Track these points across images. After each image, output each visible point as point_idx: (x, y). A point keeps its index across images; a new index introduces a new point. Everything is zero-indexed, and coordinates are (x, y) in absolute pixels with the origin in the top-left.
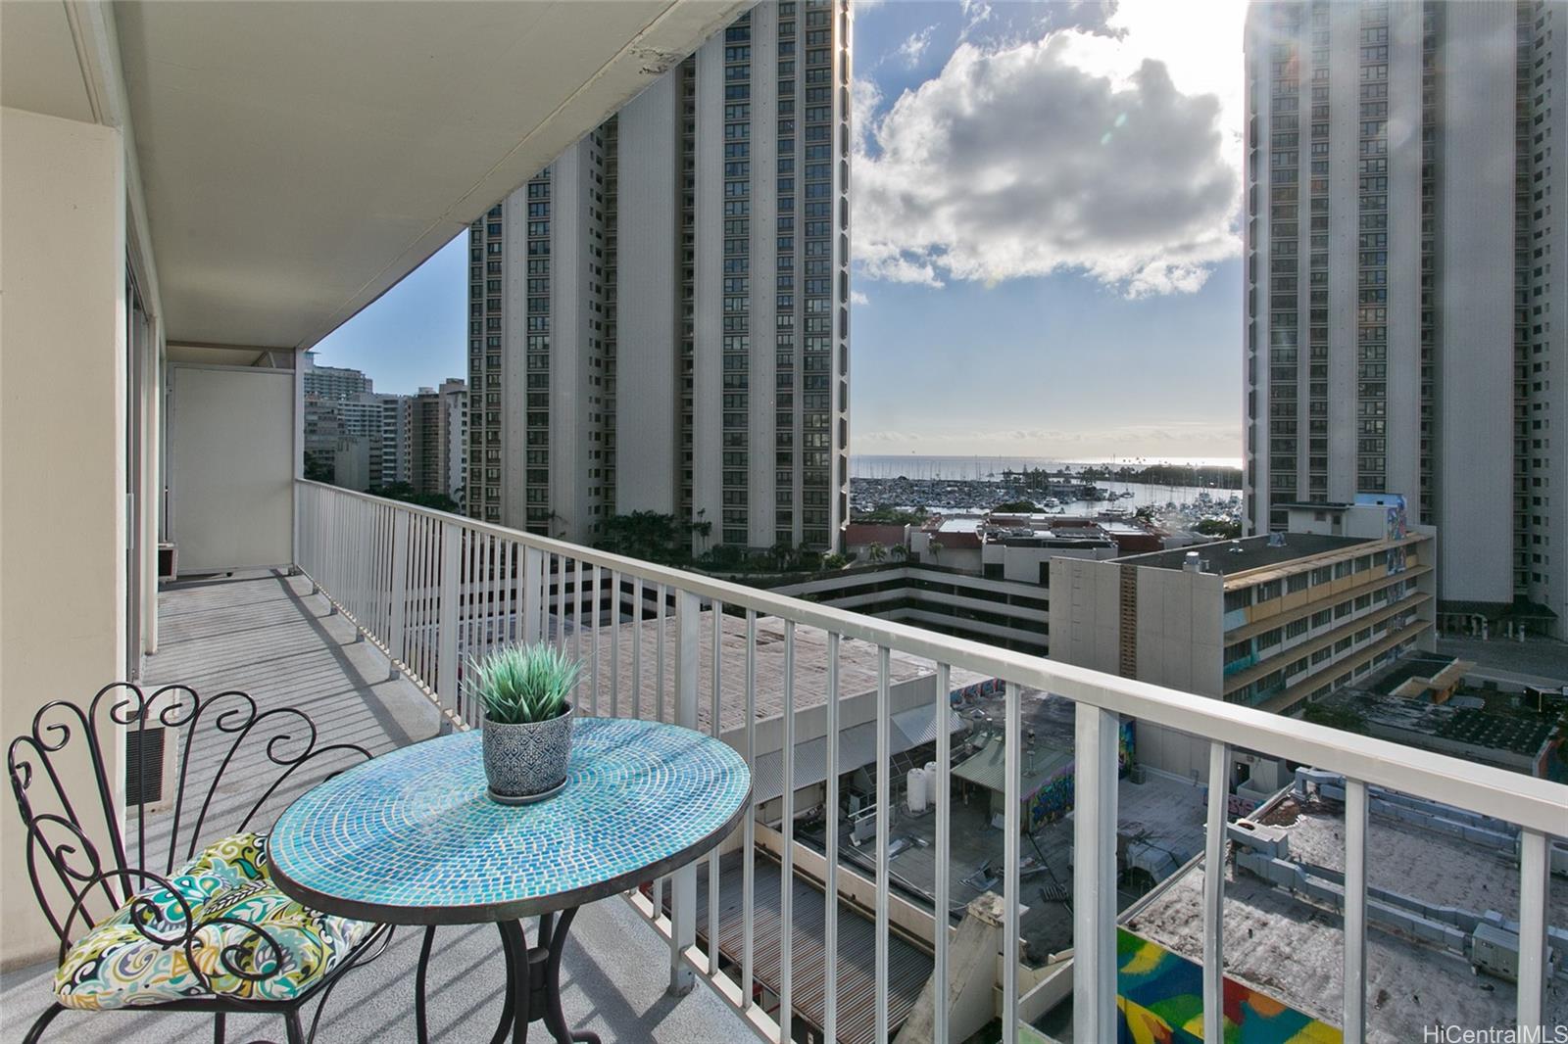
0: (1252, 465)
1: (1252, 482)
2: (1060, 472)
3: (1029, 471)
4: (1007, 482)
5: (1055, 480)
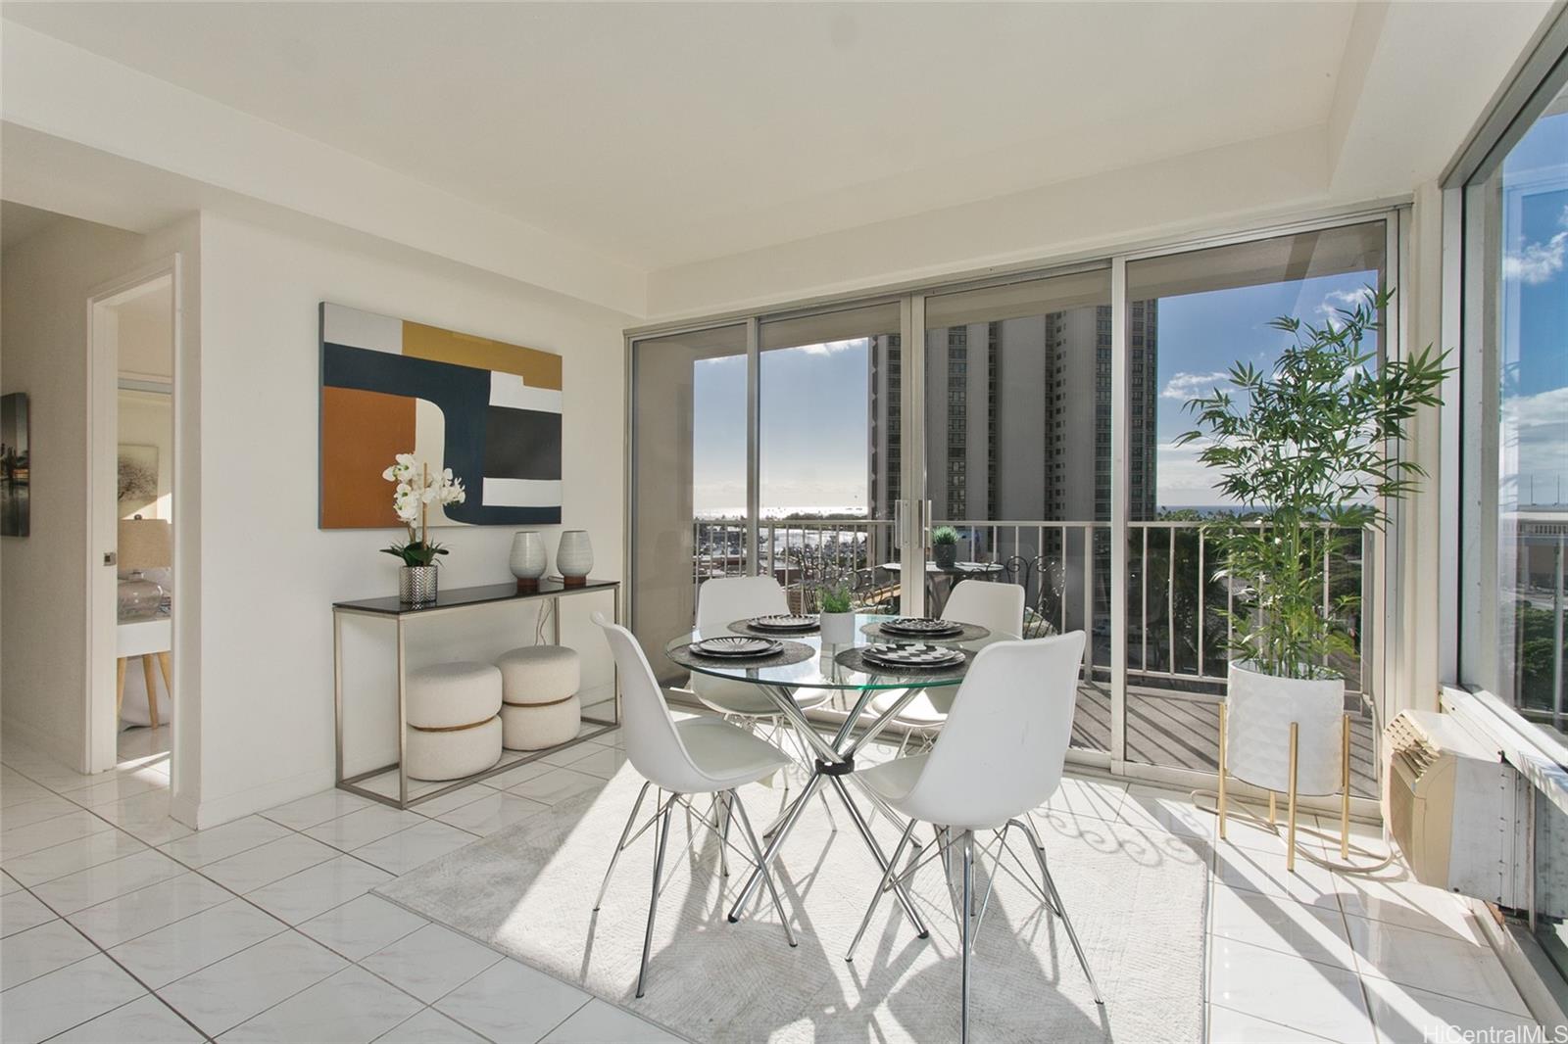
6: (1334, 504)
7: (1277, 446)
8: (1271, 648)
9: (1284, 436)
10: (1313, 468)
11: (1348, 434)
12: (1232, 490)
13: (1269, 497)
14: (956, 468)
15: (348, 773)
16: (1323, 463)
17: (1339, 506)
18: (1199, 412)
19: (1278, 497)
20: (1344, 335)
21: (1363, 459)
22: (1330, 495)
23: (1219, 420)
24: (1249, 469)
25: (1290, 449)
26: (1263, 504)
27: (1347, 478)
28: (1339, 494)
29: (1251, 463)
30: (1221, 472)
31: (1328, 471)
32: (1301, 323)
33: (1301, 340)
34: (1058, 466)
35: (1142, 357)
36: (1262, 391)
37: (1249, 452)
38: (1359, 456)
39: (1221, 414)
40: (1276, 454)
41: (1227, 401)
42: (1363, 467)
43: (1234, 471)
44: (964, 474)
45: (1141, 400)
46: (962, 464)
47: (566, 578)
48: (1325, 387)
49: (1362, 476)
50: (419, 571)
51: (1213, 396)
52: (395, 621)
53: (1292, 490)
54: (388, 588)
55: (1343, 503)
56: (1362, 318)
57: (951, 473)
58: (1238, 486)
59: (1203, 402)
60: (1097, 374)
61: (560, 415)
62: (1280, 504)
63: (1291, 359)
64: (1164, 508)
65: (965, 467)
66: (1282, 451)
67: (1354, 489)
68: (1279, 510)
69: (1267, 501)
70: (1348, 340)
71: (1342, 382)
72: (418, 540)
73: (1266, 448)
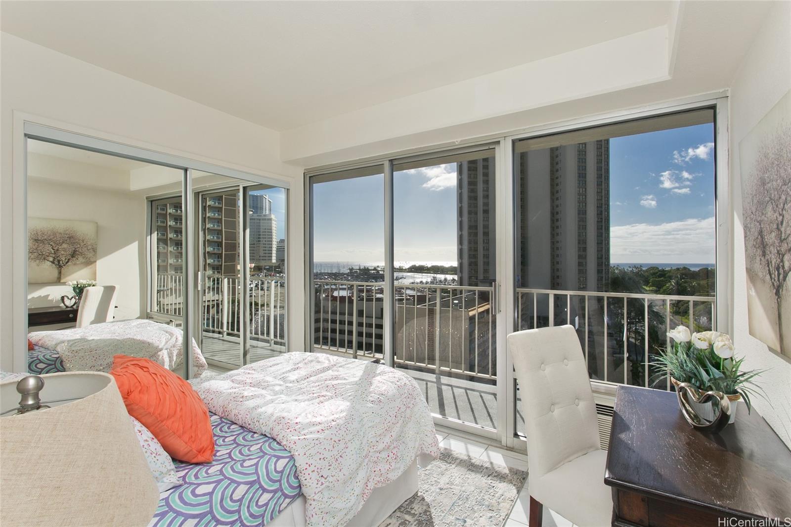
0: (461, 265)
1: (461, 271)
2: (375, 268)
3: (361, 268)
4: (351, 273)
5: (373, 272)
34: (558, 242)
35: (601, 185)
45: (602, 207)
60: (578, 194)
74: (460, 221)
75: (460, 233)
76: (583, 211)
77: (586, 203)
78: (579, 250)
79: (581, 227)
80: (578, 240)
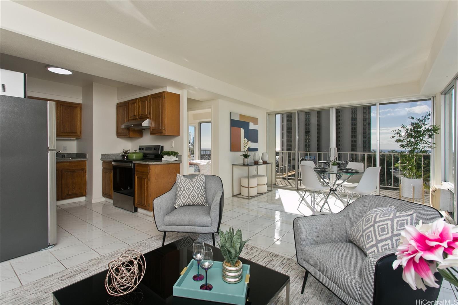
6: (421, 150)
7: (410, 139)
8: (409, 174)
9: (412, 137)
10: (417, 144)
11: (423, 138)
12: (402, 147)
13: (409, 148)
14: (307, 137)
15: (234, 194)
16: (418, 143)
17: (422, 150)
18: (395, 132)
19: (410, 148)
20: (423, 120)
21: (426, 142)
22: (420, 148)
23: (398, 134)
24: (405, 143)
25: (413, 140)
26: (407, 149)
27: (423, 145)
28: (422, 148)
29: (405, 142)
30: (400, 144)
31: (419, 144)
32: (415, 118)
33: (415, 121)
34: (339, 137)
36: (407, 129)
37: (405, 140)
38: (425, 141)
39: (399, 133)
40: (410, 140)
41: (400, 131)
42: (426, 143)
43: (402, 144)
44: (310, 139)
46: (309, 136)
47: (263, 162)
48: (419, 130)
49: (426, 145)
50: (246, 159)
51: (398, 130)
52: (248, 167)
53: (413, 147)
54: (241, 162)
55: (422, 149)
56: (426, 117)
57: (306, 139)
58: (403, 146)
59: (395, 131)
61: (258, 130)
62: (411, 149)
63: (412, 124)
64: (373, 150)
65: (310, 137)
66: (411, 140)
67: (424, 147)
68: (410, 150)
69: (408, 149)
70: (423, 121)
71: (422, 129)
72: (246, 154)
73: (408, 139)
74: (282, 125)
75: (282, 132)
76: (354, 119)
77: (356, 114)
78: (352, 142)
79: (354, 128)
80: (352, 136)
